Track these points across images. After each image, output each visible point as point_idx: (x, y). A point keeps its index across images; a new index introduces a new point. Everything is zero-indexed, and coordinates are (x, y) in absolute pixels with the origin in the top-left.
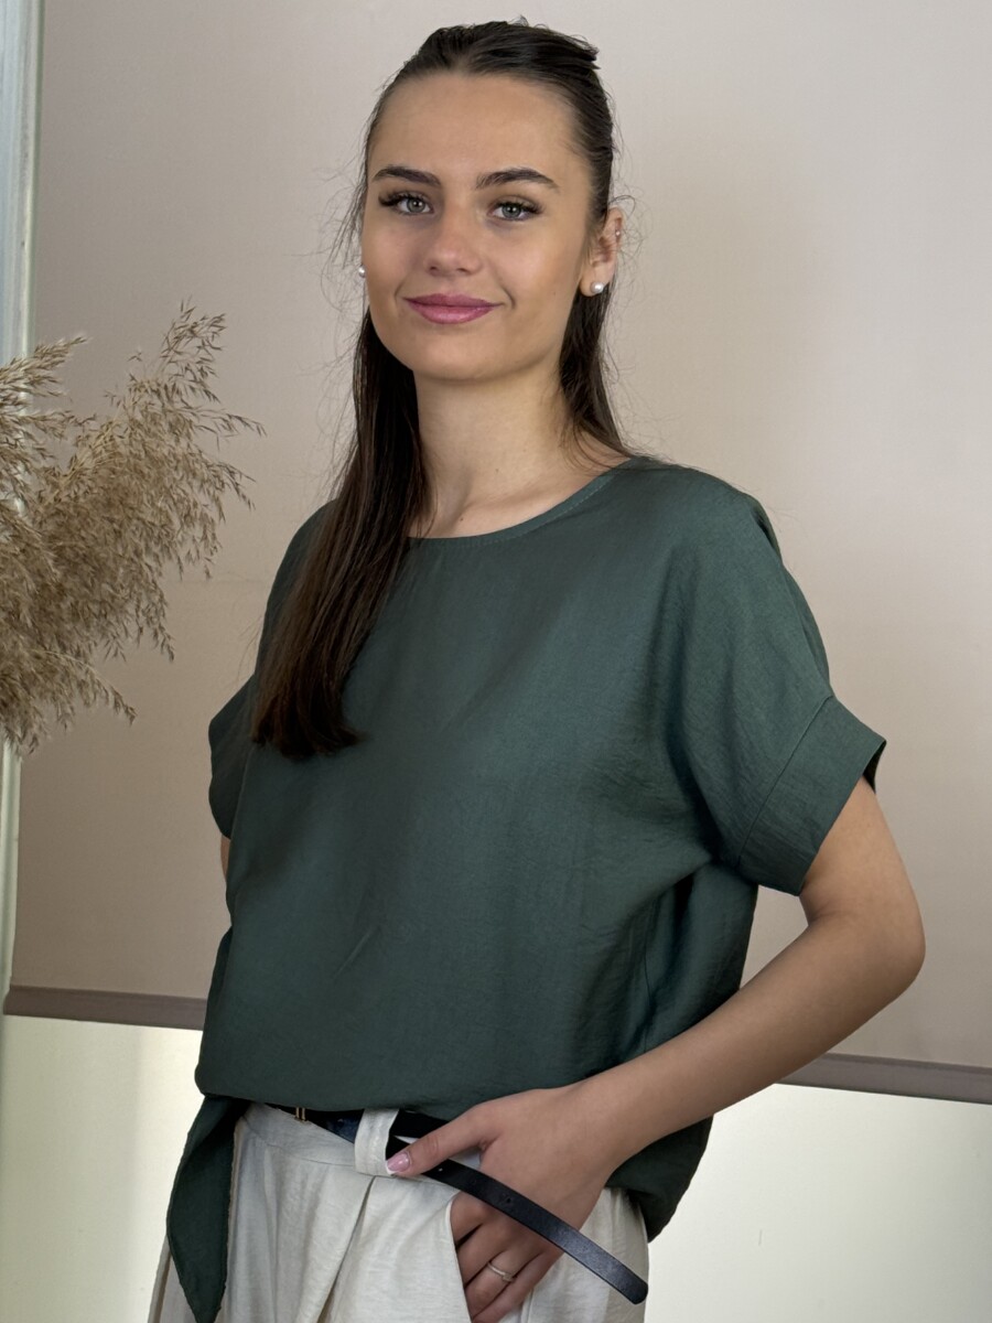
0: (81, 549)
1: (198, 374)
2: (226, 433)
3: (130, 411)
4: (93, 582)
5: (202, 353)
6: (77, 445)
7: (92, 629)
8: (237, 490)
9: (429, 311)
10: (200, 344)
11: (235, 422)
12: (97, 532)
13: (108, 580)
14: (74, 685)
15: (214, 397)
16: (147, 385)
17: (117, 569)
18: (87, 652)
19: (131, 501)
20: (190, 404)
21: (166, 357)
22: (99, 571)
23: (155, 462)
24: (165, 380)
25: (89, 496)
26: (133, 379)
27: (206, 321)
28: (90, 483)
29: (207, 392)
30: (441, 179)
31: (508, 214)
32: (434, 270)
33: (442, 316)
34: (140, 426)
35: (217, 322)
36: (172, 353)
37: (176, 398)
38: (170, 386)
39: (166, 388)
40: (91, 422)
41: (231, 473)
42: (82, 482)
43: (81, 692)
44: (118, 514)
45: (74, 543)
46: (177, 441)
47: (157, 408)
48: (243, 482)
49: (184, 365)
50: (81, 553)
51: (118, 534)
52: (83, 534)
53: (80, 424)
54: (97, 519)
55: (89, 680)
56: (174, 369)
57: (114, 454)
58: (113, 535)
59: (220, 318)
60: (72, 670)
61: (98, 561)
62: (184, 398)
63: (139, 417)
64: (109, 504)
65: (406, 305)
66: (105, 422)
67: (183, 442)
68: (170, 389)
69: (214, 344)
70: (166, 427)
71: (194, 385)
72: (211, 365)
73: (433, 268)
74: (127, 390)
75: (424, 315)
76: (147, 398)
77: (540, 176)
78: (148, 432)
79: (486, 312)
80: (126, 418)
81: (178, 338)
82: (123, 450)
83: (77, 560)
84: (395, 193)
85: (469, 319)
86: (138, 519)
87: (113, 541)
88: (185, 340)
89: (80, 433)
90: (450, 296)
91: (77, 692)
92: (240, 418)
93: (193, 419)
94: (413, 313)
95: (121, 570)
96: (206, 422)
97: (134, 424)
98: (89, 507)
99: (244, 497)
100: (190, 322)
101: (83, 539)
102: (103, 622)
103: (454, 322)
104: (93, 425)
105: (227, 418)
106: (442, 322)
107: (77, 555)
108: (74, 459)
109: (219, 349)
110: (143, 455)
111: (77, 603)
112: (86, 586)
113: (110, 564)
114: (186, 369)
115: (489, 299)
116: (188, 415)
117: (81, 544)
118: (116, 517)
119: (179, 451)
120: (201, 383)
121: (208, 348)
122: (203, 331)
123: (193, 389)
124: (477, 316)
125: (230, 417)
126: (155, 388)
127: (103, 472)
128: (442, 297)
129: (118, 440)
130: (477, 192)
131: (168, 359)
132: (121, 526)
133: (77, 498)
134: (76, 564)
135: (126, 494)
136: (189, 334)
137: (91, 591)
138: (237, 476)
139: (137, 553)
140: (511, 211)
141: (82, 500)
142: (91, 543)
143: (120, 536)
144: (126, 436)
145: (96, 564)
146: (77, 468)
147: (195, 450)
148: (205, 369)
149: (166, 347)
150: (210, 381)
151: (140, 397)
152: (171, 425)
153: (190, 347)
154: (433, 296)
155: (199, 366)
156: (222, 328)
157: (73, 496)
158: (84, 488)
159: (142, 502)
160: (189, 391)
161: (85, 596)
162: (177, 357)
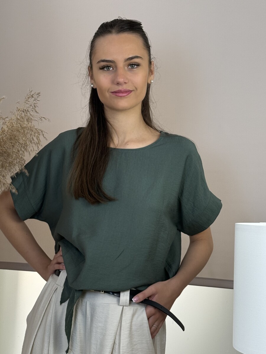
0: (4, 150)
1: (34, 107)
2: (41, 121)
3: (17, 116)
4: (7, 158)
5: (35, 102)
6: (3, 124)
7: (7, 170)
8: (43, 136)
9: (117, 94)
10: (34, 99)
11: (43, 119)
12: (8, 145)
13: (11, 158)
14: (2, 184)
15: (38, 113)
16: (21, 110)
17: (13, 155)
18: (5, 175)
19: (17, 138)
20: (32, 114)
21: (25, 102)
22: (9, 155)
23: (23, 128)
24: (25, 108)
25: (6, 137)
26: (17, 108)
27: (36, 94)
28: (6, 134)
29: (36, 111)
30: (115, 61)
31: (132, 67)
32: (118, 84)
33: (120, 95)
34: (19, 120)
35: (38, 94)
36: (27, 101)
37: (28, 113)
38: (27, 110)
39: (26, 110)
40: (7, 118)
41: (42, 131)
42: (5, 134)
43: (4, 186)
44: (13, 141)
45: (2, 148)
46: (28, 124)
47: (23, 115)
48: (45, 134)
49: (30, 105)
50: (4, 151)
51: (13, 146)
52: (5, 146)
53: (4, 119)
54: (8, 142)
55: (6, 183)
56: (28, 106)
57: (13, 127)
58: (12, 146)
59: (39, 93)
60: (2, 180)
61: (8, 153)
62: (30, 113)
63: (19, 117)
64: (11, 139)
65: (111, 94)
66: (10, 119)
67: (30, 124)
68: (27, 111)
69: (38, 99)
70: (26, 120)
71: (32, 109)
72: (37, 105)
73: (118, 83)
74: (16, 111)
75: (116, 95)
76: (21, 113)
77: (140, 57)
78: (21, 121)
79: (131, 92)
80: (16, 118)
81: (29, 98)
82: (15, 126)
83: (3, 153)
84: (104, 66)
85: (127, 95)
86: (18, 142)
87: (12, 148)
88: (30, 98)
89: (4, 121)
90: (123, 90)
91: (3, 186)
92: (44, 118)
93: (32, 118)
94: (113, 95)
95: (14, 155)
96: (35, 119)
97: (18, 119)
98: (6, 139)
99: (45, 138)
100: (32, 94)
101: (4, 147)
102: (10, 168)
103: (124, 96)
104: (7, 119)
105: (41, 118)
106: (121, 97)
107: (3, 151)
108: (2, 128)
109: (39, 101)
110: (20, 127)
111: (3, 163)
112: (5, 159)
113: (11, 153)
114: (31, 106)
115: (131, 89)
116: (31, 117)
117: (4, 149)
118: (13, 142)
119: (29, 125)
120: (35, 109)
121: (36, 100)
122: (35, 96)
123: (32, 111)
124: (129, 94)
125: (41, 117)
126: (23, 110)
127: (10, 131)
128: (121, 90)
129: (13, 123)
130: (125, 63)
131: (26, 103)
132: (14, 144)
133: (3, 137)
134: (3, 154)
135: (15, 136)
136: (31, 97)
137: (7, 160)
138: (43, 132)
139: (18, 151)
140: (132, 66)
141: (4, 138)
142: (7, 149)
143: (14, 147)
144: (16, 122)
145: (8, 154)
146: (3, 130)
147: (33, 126)
148: (35, 106)
149: (25, 100)
150: (37, 109)
151: (19, 113)
152: (27, 120)
153: (31, 100)
154: (118, 90)
155: (34, 105)
156: (40, 96)
157: (2, 137)
158: (5, 135)
159: (19, 138)
160: (31, 111)
161: (5, 162)
162: (28, 103)
